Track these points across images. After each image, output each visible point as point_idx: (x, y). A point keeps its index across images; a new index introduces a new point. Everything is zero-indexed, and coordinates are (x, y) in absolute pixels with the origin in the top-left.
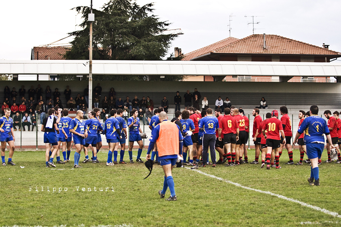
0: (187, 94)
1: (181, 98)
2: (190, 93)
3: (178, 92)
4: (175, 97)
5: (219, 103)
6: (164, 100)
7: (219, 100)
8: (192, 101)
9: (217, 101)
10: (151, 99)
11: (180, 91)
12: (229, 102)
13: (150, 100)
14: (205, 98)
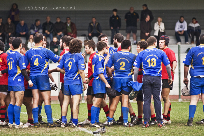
0: (129, 13)
1: (120, 20)
2: (134, 12)
3: (115, 10)
4: (111, 18)
5: (181, 27)
6: (92, 23)
7: (181, 22)
8: (138, 24)
9: (178, 24)
10: (74, 22)
11: (118, 9)
12: (197, 25)
13: (72, 24)
14: (160, 19)
